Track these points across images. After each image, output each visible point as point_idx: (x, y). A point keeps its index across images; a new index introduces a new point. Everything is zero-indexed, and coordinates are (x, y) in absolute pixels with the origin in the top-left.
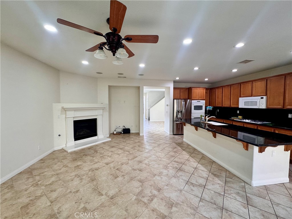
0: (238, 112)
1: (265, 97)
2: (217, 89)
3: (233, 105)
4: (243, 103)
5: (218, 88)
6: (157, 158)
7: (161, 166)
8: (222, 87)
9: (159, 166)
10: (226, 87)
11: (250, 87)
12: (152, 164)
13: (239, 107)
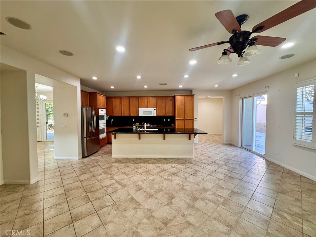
0: (133, 120)
1: (156, 109)
2: (114, 99)
3: (132, 114)
4: (142, 112)
5: (115, 97)
8: (121, 97)
10: (125, 98)
11: (146, 101)
13: (139, 116)
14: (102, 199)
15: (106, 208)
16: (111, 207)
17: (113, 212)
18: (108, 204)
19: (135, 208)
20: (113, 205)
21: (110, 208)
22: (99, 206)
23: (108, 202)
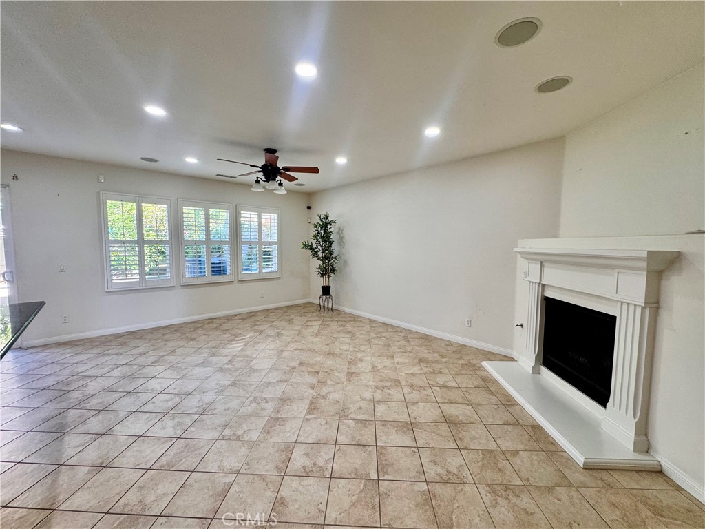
6: (240, 432)
7: (220, 408)
9: (227, 407)
12: (249, 405)
14: (354, 438)
15: (358, 418)
16: (350, 416)
17: (353, 408)
18: (351, 423)
19: (324, 397)
20: (346, 417)
21: (353, 416)
22: (366, 427)
23: (349, 427)
